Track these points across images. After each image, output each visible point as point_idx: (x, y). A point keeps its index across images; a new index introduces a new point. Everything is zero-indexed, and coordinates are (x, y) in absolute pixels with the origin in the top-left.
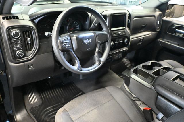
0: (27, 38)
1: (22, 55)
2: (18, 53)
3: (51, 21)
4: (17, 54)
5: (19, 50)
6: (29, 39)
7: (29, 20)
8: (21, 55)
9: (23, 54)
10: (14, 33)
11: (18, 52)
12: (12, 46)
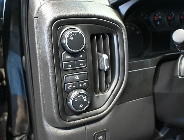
0: (100, 54)
1: (85, 104)
2: (76, 100)
3: (146, 18)
4: (71, 101)
5: (78, 88)
6: (105, 57)
7: (108, 6)
8: (81, 106)
9: (87, 102)
10: (69, 37)
11: (76, 97)
12: (61, 77)
